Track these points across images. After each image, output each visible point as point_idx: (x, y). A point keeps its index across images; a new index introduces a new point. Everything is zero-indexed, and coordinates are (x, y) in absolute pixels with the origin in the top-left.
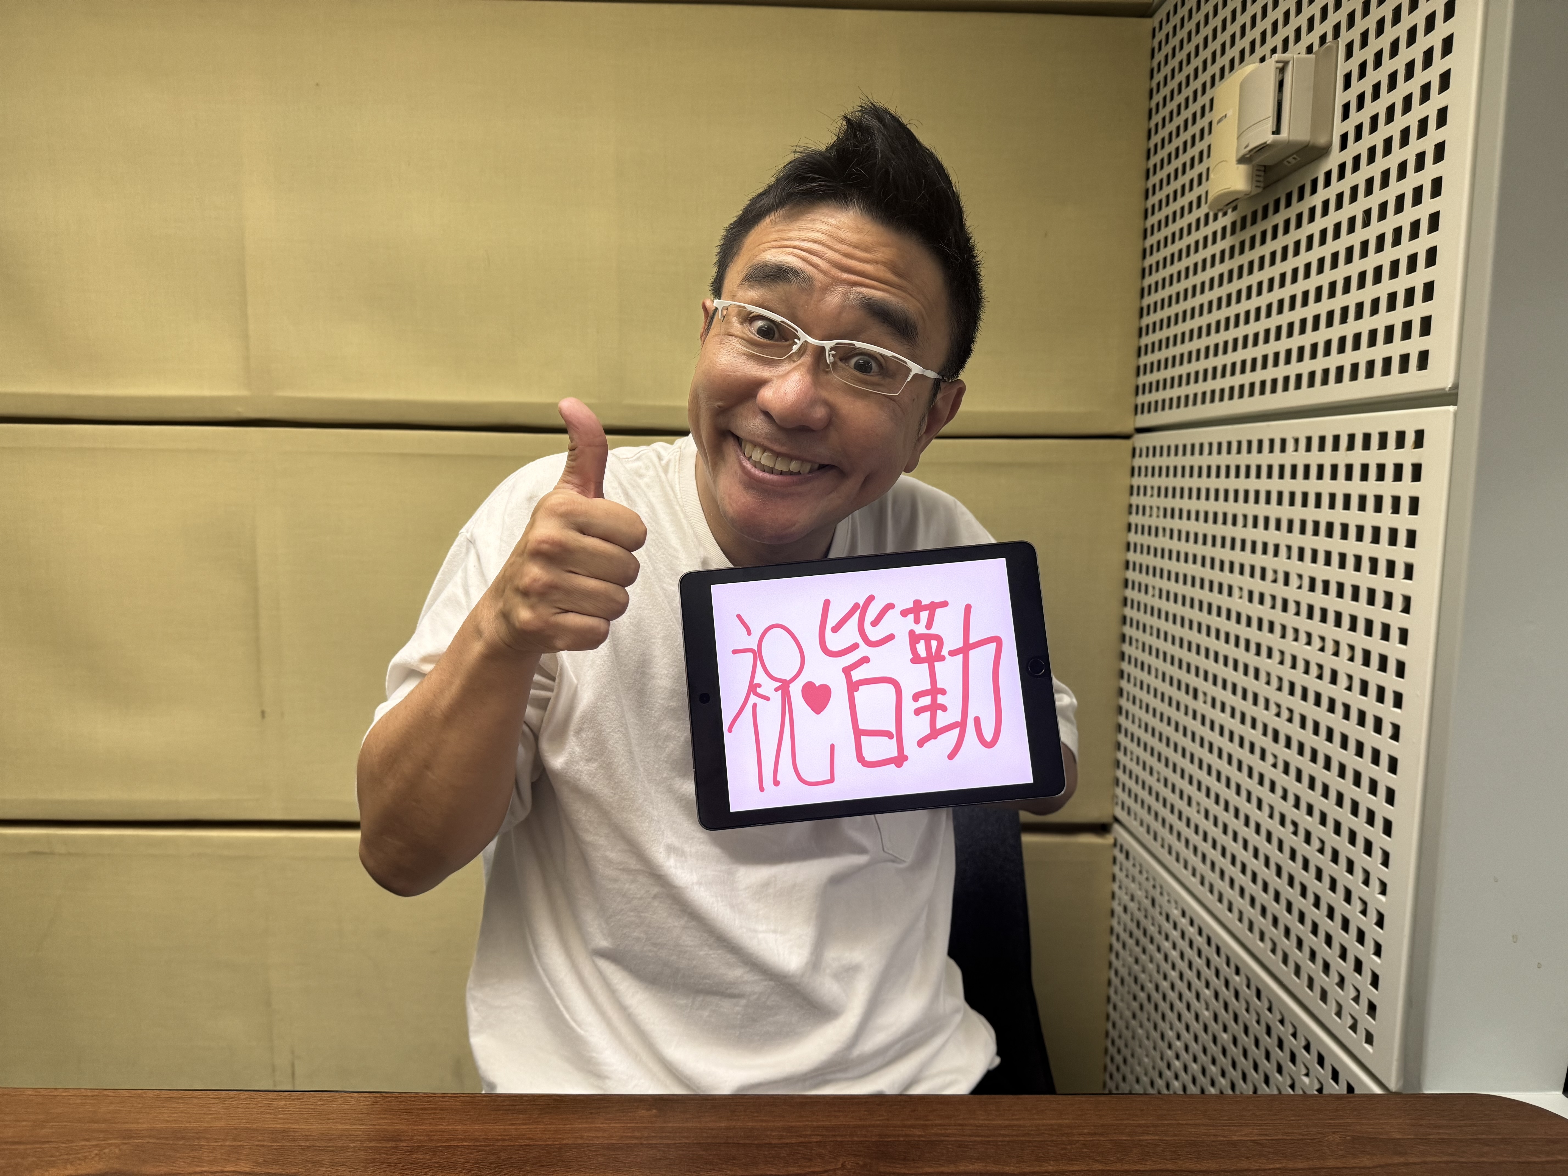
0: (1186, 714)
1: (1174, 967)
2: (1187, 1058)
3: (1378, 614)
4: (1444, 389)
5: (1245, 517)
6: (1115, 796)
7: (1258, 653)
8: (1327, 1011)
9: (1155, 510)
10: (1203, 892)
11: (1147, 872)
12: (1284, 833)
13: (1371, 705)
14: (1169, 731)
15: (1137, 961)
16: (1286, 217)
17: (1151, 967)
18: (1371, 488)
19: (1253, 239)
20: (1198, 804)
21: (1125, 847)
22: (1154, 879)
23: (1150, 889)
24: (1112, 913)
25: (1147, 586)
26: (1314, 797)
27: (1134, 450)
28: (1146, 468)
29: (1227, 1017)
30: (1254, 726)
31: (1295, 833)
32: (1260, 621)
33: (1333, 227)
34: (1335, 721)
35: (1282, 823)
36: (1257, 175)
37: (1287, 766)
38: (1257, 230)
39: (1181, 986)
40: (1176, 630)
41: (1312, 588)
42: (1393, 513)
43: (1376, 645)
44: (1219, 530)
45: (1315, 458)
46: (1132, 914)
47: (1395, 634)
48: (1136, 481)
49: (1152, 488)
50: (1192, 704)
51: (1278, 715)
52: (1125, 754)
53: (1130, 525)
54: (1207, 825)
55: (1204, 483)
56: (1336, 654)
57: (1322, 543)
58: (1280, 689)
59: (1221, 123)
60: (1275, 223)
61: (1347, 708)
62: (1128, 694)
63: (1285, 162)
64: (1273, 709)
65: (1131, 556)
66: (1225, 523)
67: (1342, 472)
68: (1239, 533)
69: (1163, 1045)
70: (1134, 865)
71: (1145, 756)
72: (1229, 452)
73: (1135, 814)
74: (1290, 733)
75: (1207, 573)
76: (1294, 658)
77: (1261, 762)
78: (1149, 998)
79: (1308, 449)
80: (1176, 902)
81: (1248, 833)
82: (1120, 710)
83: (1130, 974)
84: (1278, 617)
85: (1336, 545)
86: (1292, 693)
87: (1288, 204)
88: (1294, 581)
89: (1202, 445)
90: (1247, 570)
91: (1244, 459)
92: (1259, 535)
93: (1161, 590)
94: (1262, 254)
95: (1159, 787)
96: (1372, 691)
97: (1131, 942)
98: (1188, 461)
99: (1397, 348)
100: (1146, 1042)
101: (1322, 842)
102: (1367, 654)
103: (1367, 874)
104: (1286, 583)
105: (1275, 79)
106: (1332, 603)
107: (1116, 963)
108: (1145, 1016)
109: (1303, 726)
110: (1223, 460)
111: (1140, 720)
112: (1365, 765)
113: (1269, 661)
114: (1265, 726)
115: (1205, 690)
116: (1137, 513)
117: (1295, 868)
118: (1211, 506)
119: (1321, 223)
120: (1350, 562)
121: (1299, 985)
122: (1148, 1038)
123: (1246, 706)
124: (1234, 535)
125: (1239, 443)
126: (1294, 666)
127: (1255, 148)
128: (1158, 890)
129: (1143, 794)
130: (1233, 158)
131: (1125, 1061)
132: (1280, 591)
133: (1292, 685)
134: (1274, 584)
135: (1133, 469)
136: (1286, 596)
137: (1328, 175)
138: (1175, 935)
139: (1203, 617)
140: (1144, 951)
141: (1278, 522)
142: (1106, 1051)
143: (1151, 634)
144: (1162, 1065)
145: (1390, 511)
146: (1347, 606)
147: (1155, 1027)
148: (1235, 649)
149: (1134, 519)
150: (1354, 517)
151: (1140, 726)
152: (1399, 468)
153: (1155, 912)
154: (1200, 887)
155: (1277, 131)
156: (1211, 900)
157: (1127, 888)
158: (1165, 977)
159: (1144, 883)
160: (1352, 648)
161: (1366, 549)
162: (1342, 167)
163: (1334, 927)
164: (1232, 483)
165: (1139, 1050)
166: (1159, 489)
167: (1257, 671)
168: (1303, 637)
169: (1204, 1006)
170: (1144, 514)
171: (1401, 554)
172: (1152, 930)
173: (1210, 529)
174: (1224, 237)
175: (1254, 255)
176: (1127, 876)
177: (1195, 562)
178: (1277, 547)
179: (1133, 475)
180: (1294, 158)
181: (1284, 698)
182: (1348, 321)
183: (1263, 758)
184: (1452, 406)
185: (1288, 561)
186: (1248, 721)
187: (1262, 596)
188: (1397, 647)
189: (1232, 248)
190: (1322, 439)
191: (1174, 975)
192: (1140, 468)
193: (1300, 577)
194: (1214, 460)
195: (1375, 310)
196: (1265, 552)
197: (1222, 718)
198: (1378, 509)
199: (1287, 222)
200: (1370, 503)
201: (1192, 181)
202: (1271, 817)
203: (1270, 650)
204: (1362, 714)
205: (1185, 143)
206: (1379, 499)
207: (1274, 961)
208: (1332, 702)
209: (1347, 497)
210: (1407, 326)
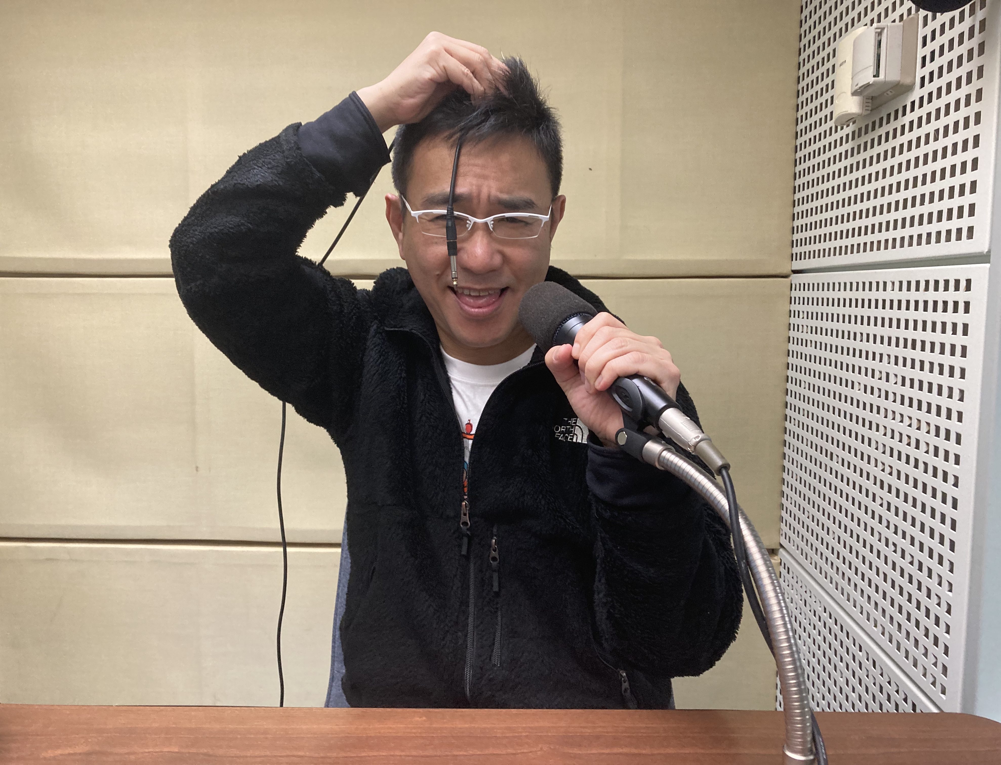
0: (826, 471)
1: (819, 648)
3: (944, 402)
4: (982, 253)
5: (862, 334)
6: (780, 529)
7: (870, 428)
8: (916, 672)
9: (805, 328)
10: (837, 594)
11: (802, 582)
12: (888, 551)
13: (940, 463)
14: (814, 482)
16: (887, 131)
18: (939, 317)
19: (866, 143)
20: (834, 533)
21: (787, 565)
22: (806, 587)
23: (804, 593)
25: (800, 381)
26: (905, 526)
27: (791, 285)
28: (799, 298)
29: (854, 682)
30: (868, 479)
31: (895, 551)
32: (871, 405)
33: (916, 139)
34: (918, 473)
35: (887, 545)
36: (866, 102)
37: (889, 504)
38: (868, 138)
39: (825, 661)
40: (818, 412)
41: (903, 384)
42: (953, 334)
43: (943, 422)
44: (846, 343)
45: (904, 295)
47: (954, 415)
48: (793, 307)
49: (803, 312)
50: (830, 464)
51: (883, 470)
52: (787, 499)
53: (789, 338)
54: (839, 547)
55: (836, 310)
56: (919, 429)
57: (909, 353)
58: (884, 452)
59: (842, 66)
60: (880, 134)
61: (926, 464)
62: (789, 456)
63: (885, 94)
64: (880, 466)
65: (790, 360)
66: (849, 338)
67: (921, 305)
68: (858, 345)
70: (793, 577)
71: (800, 501)
72: (851, 289)
73: (794, 541)
74: (891, 483)
75: (838, 373)
76: (893, 431)
77: (873, 503)
79: (900, 289)
80: (820, 602)
81: (865, 552)
82: (784, 468)
84: (883, 403)
85: (917, 355)
86: (891, 456)
87: (888, 122)
88: (892, 378)
89: (833, 285)
90: (863, 371)
91: (860, 295)
92: (870, 347)
93: (809, 384)
95: (808, 522)
96: (941, 453)
98: (826, 294)
99: (954, 224)
101: (912, 557)
102: (938, 428)
103: (940, 577)
104: (887, 381)
105: (875, 41)
106: (915, 394)
109: (899, 478)
110: (848, 295)
111: (796, 475)
112: (937, 504)
113: (877, 433)
114: (875, 478)
115: (838, 454)
116: (794, 329)
117: (896, 575)
118: (841, 326)
119: (908, 136)
120: (927, 366)
121: (899, 656)
123: (863, 465)
124: (855, 347)
125: (858, 283)
126: (892, 438)
127: (862, 86)
128: (808, 594)
129: (799, 527)
130: (849, 90)
132: (884, 385)
133: (892, 449)
134: (880, 381)
135: (791, 298)
136: (887, 389)
137: (913, 103)
138: (820, 625)
139: (836, 403)
141: (882, 338)
143: (804, 415)
145: (951, 332)
146: (925, 396)
148: (856, 425)
149: (792, 334)
150: (929, 336)
152: (956, 304)
153: (806, 610)
155: (877, 75)
156: (842, 599)
157: (788, 594)
158: (814, 656)
159: (800, 589)
160: (928, 424)
161: (937, 358)
162: (922, 99)
163: (920, 615)
164: (853, 311)
166: (808, 313)
167: (870, 439)
168: (898, 417)
169: (839, 675)
170: (798, 330)
171: (957, 361)
172: (805, 623)
173: (840, 342)
174: (847, 141)
175: (866, 155)
176: (788, 585)
178: (881, 355)
179: (790, 303)
180: (891, 92)
181: (887, 459)
182: (925, 203)
183: (874, 500)
184: (987, 264)
185: (889, 365)
186: (865, 475)
187: (872, 388)
188: (956, 424)
189: (853, 149)
190: (909, 283)
192: (795, 298)
193: (896, 376)
194: (842, 295)
195: (941, 198)
196: (874, 359)
197: (848, 473)
198: (944, 331)
199: (887, 134)
200: (939, 327)
201: (827, 101)
202: (880, 540)
203: (878, 425)
204: (935, 469)
205: (823, 74)
206: (944, 324)
207: (884, 641)
208: (916, 461)
209: (925, 322)
210: (961, 209)
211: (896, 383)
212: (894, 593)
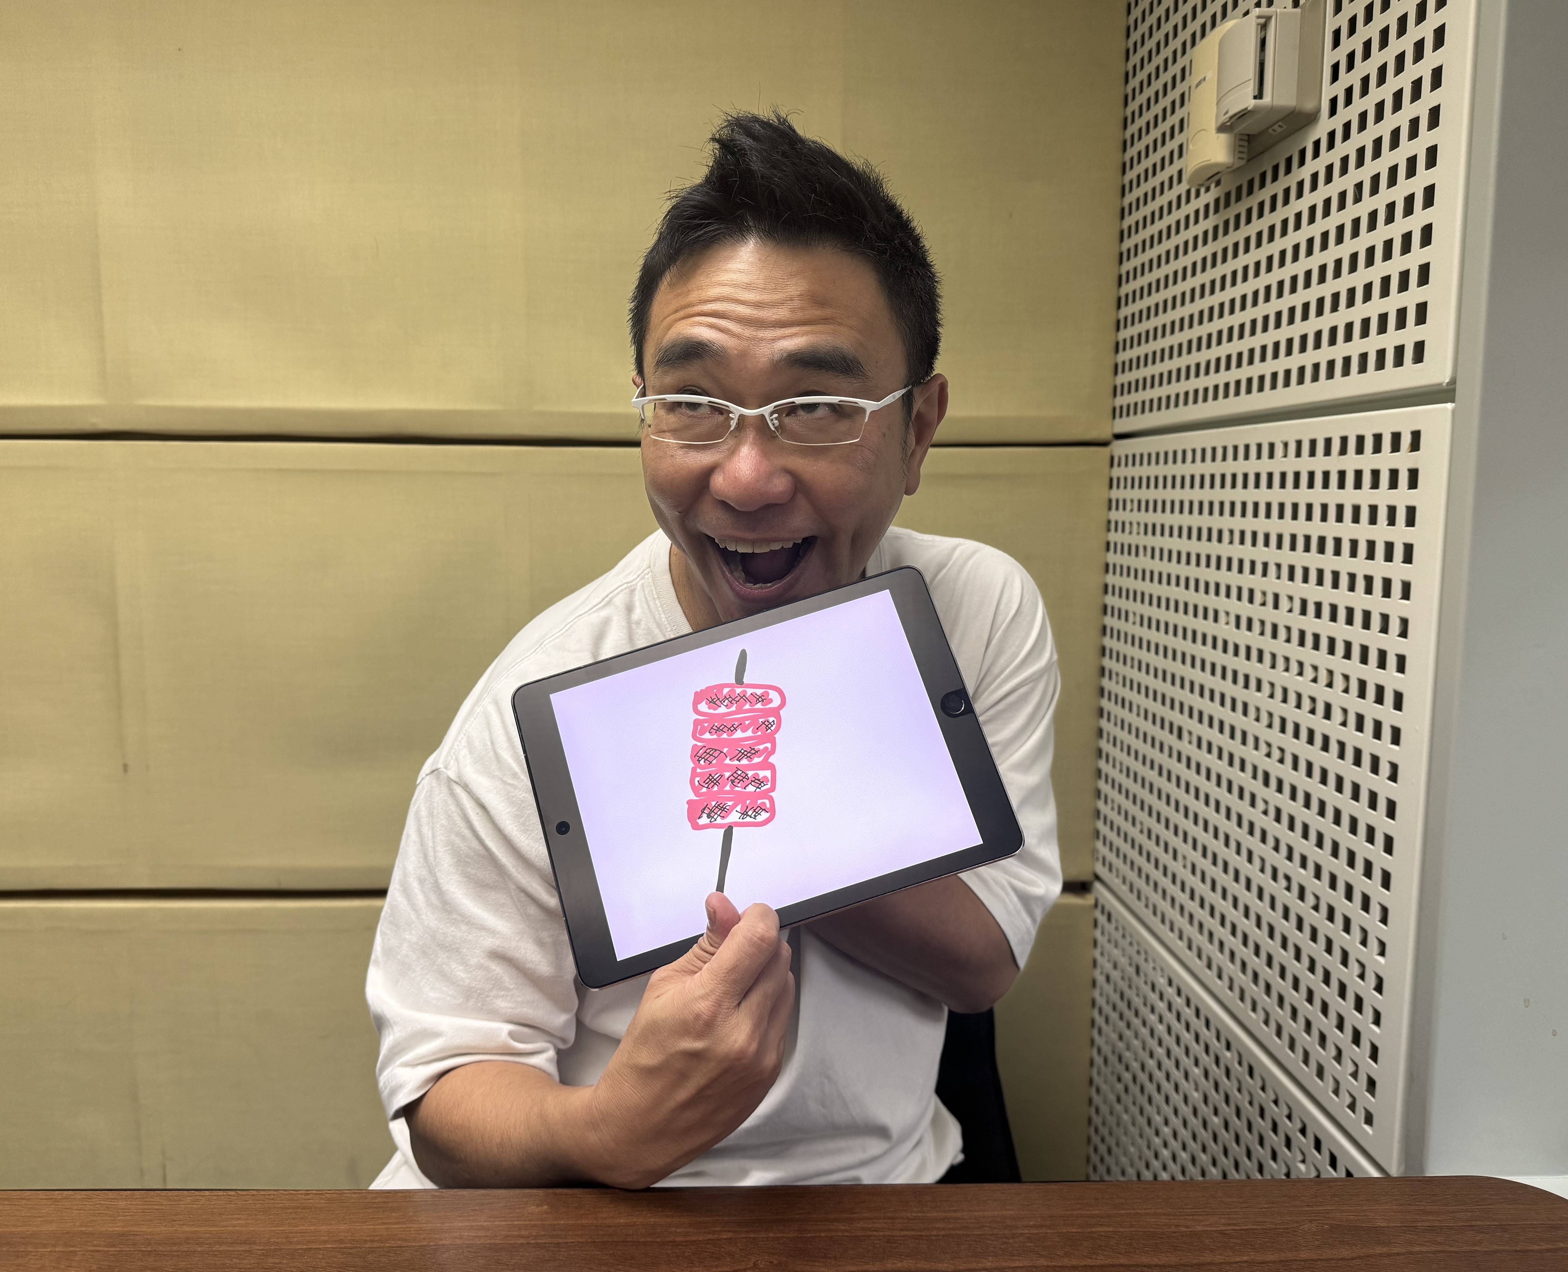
0: (1171, 757)
1: (1160, 1043)
2: (1175, 1145)
3: (1374, 639)
4: (1441, 384)
5: (1231, 532)
6: (1095, 851)
7: (1246, 686)
8: (1323, 1088)
9: (1135, 526)
10: (1190, 957)
11: (1131, 936)
12: (1277, 888)
13: (1365, 741)
14: (1152, 775)
15: (1121, 1037)
16: (1272, 193)
17: (1136, 1043)
18: (1365, 497)
19: (1238, 217)
20: (1184, 858)
21: (1107, 908)
22: (1138, 944)
23: (1135, 955)
24: (1094, 983)
25: (1127, 612)
26: (1307, 847)
27: (1112, 458)
28: (1126, 479)
29: (1217, 1098)
30: (1243, 769)
31: (1288, 889)
32: (1248, 649)
33: (1322, 203)
34: (1329, 760)
35: (1275, 878)
36: (1240, 146)
37: (1278, 811)
38: (1241, 208)
39: (1169, 1064)
40: (1157, 662)
41: (1303, 612)
42: (1388, 525)
43: (1372, 674)
44: (1204, 548)
45: (1305, 464)
46: (1115, 984)
47: (1391, 661)
48: (1115, 494)
49: (1132, 501)
50: (1177, 745)
51: (1268, 755)
52: (1106, 802)
53: (1108, 544)
54: (1193, 881)
55: (1187, 495)
56: (1330, 685)
57: (1314, 561)
58: (1270, 726)
59: (1199, 87)
60: (1260, 200)
61: (1342, 745)
62: (1108, 734)
63: (1270, 130)
64: (1263, 748)
65: (1111, 579)
66: (1209, 539)
67: (1334, 480)
68: (1225, 550)
69: (1149, 1132)
70: (1117, 928)
71: (1128, 806)
72: (1214, 459)
73: (1117, 871)
74: (1281, 776)
75: (1192, 597)
76: (1285, 691)
77: (1251, 809)
78: (1134, 1079)
79: (1298, 454)
80: (1162, 970)
81: (1238, 889)
82: (1099, 752)
83: (1113, 1052)
84: (1267, 644)
85: (1328, 562)
86: (1283, 730)
87: (1275, 178)
88: (1284, 603)
89: (1184, 452)
90: (1234, 592)
91: (1230, 467)
92: (1247, 552)
93: (1142, 617)
94: (1247, 235)
95: (1142, 839)
96: (1369, 726)
97: (1114, 1016)
98: (1170, 470)
99: (1391, 339)
100: (1131, 1129)
101: (1317, 898)
102: (1362, 684)
103: (1364, 932)
104: (1276, 606)
105: (1257, 37)
106: (1324, 627)
107: (1099, 1041)
108: (1130, 1100)
109: (1295, 767)
110: (1207, 468)
111: (1121, 764)
112: (1361, 810)
113: (1258, 694)
114: (1255, 768)
115: (1191, 729)
116: (1116, 530)
117: (1288, 927)
118: (1195, 520)
119: (1310, 199)
120: (1344, 581)
121: (1294, 1059)
122: (1134, 1124)
123: (1234, 746)
124: (1220, 553)
125: (1225, 449)
126: (1285, 700)
127: (1235, 115)
128: (1143, 956)
129: (1126, 848)
130: (1212, 125)
131: (1109, 1151)
132: (1269, 614)
133: (1283, 721)
134: (1263, 608)
135: (1111, 480)
136: (1275, 621)
137: (1317, 144)
138: (1161, 1006)
139: (1187, 647)
140: (1129, 1026)
141: (1267, 537)
142: (1089, 1140)
143: (1132, 667)
144: (1150, 1154)
145: (1386, 523)
146: (1341, 631)
147: (1141, 1112)
148: (1222, 682)
149: (1114, 537)
150: (1347, 530)
151: (1121, 771)
152: (1394, 474)
153: (1139, 981)
154: (1187, 951)
155: (1259, 95)
156: (1199, 965)
157: (1109, 955)
158: (1151, 1055)
159: (1128, 948)
160: (1346, 678)
161: (1361, 566)
162: (1332, 135)
163: (1330, 993)
164: (1217, 495)
165: (1124, 1139)
166: (1139, 502)
167: (1245, 705)
168: (1294, 667)
169: (1193, 1086)
170: (1123, 531)
171: (1397, 571)
172: (1137, 1001)
173: (1194, 546)
174: (1206, 216)
175: (1238, 236)
176: (1109, 941)
177: (1178, 584)
178: (1265, 565)
179: (1111, 487)
180: (1280, 126)
181: (1274, 736)
182: (1339, 308)
183: (1253, 804)
184: (1449, 404)
185: (1278, 581)
186: (1237, 762)
187: (1250, 621)
188: (1395, 676)
189: (1216, 228)
190: (1313, 443)
191: (1160, 1052)
192: (1118, 479)
193: (1291, 598)
194: (1199, 469)
195: (1367, 297)
196: (1252, 572)
197: (1209, 760)
198: (1373, 520)
199: (1274, 198)
200: (1365, 514)
201: (1172, 153)
202: (1262, 870)
203: (1259, 682)
204: (1358, 753)
205: (1165, 110)
206: (1374, 509)
207: (1267, 1033)
208: (1326, 739)
209: (1340, 508)
210: (1402, 314)
211: (1290, 611)
212: (1285, 957)
